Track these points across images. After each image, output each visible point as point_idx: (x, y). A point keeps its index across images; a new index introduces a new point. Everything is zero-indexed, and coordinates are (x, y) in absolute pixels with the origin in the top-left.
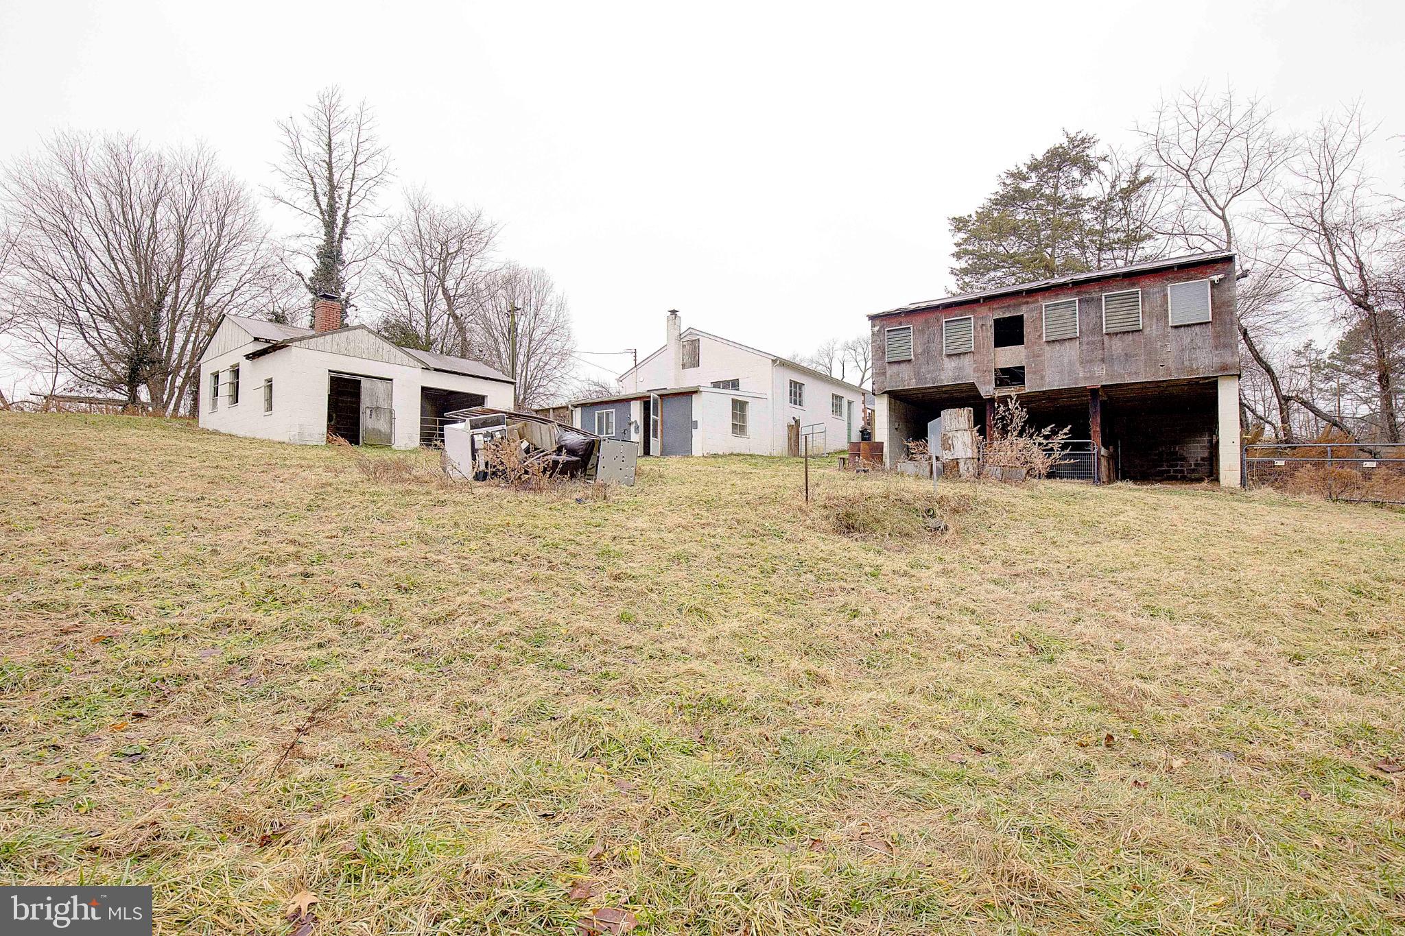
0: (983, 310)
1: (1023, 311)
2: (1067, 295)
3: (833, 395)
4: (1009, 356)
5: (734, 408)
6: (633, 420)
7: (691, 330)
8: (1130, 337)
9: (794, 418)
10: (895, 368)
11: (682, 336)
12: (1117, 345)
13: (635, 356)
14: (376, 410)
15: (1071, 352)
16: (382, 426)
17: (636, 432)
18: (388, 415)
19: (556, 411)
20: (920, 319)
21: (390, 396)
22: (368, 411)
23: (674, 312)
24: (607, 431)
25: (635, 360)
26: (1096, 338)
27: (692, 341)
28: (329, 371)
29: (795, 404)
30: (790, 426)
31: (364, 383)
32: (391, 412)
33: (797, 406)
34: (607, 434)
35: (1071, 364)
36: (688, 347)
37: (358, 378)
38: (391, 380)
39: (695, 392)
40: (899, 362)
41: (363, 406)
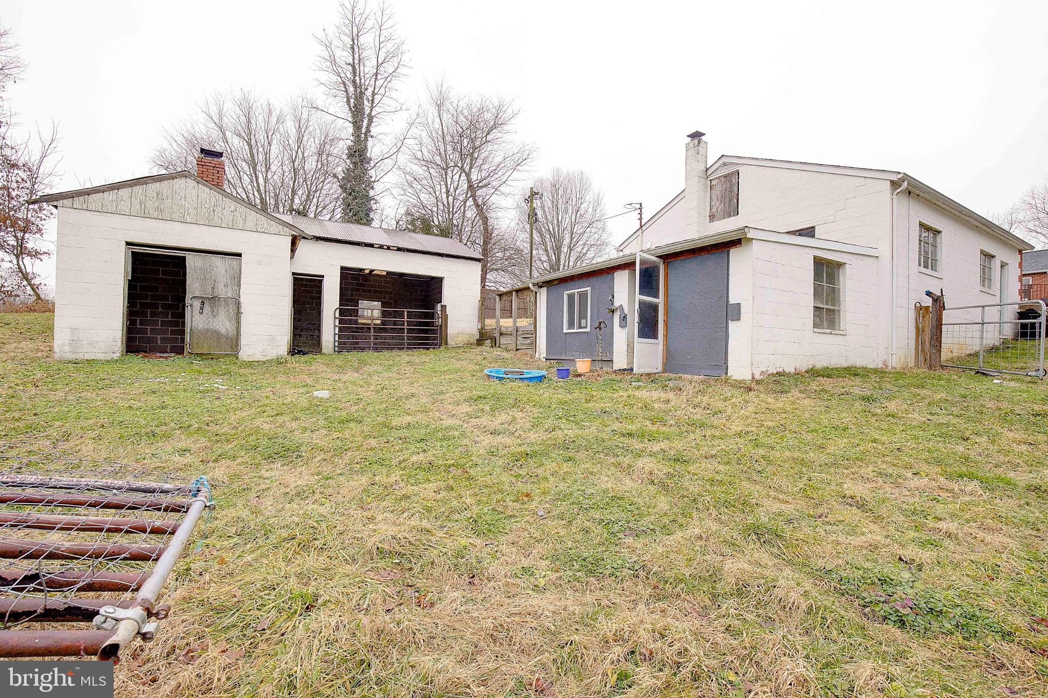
3: (982, 252)
5: (818, 275)
6: (617, 304)
7: (724, 160)
9: (929, 294)
11: (709, 172)
13: (640, 214)
14: (211, 301)
16: (222, 324)
17: (623, 325)
18: (232, 309)
19: (520, 294)
21: (237, 279)
22: (197, 304)
23: (696, 136)
24: (580, 324)
25: (641, 219)
27: (725, 176)
28: (128, 244)
29: (926, 267)
30: (921, 310)
31: (192, 261)
32: (238, 304)
33: (929, 271)
34: (580, 327)
36: (720, 186)
37: (180, 254)
38: (240, 255)
39: (736, 243)
41: (188, 296)
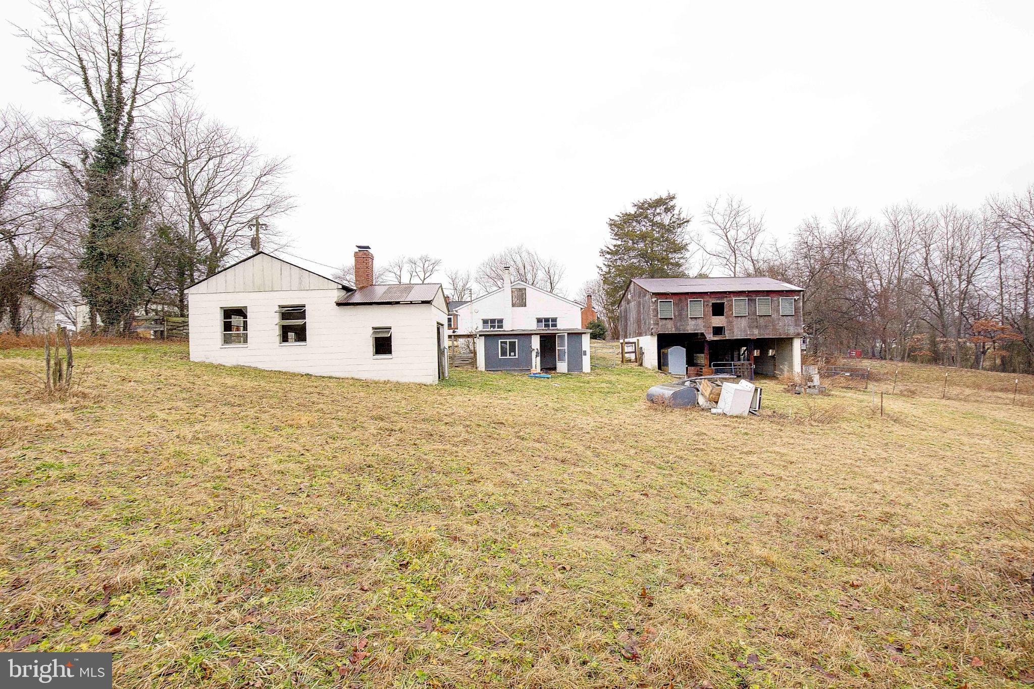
0: (707, 298)
1: (725, 301)
2: (743, 296)
4: (718, 321)
6: (534, 348)
8: (767, 318)
10: (664, 321)
11: (512, 285)
12: (762, 321)
15: (744, 323)
17: (537, 356)
20: (677, 298)
26: (753, 318)
27: (519, 289)
34: (511, 356)
35: (745, 328)
36: (516, 292)
39: (585, 333)
40: (666, 319)
